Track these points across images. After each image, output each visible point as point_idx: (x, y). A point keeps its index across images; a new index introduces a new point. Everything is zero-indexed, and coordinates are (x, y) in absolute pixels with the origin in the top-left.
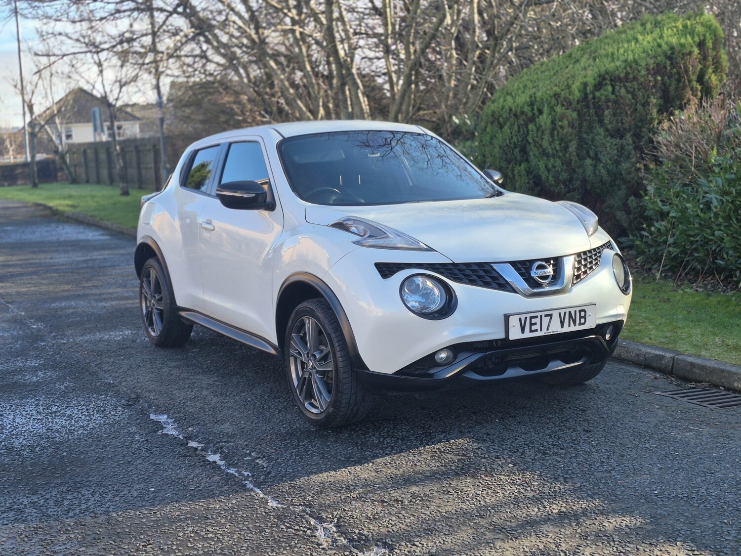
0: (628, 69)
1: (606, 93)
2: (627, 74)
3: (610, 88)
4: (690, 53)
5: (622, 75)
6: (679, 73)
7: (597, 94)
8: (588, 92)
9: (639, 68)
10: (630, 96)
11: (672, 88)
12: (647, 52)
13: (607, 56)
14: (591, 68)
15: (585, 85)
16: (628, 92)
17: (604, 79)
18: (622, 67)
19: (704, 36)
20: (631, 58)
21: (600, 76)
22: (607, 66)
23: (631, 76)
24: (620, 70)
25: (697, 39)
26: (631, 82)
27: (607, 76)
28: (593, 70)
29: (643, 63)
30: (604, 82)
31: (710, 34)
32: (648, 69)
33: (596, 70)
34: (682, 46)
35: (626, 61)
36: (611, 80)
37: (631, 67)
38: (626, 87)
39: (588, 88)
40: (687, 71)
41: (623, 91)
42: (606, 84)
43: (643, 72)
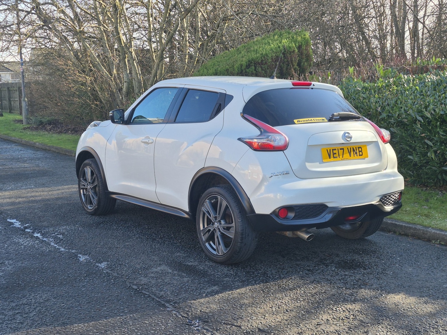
0: (263, 58)
1: (252, 70)
2: (262, 61)
3: (253, 67)
4: (294, 51)
5: (260, 61)
6: (288, 61)
7: (247, 70)
8: (243, 69)
9: (268, 58)
10: (263, 72)
11: (285, 69)
12: (273, 50)
13: (254, 51)
14: (245, 57)
15: (241, 65)
16: (262, 70)
17: (251, 63)
18: (260, 57)
19: (302, 43)
20: (264, 53)
21: (249, 61)
22: (253, 56)
23: (264, 62)
24: (259, 59)
25: (297, 44)
26: (264, 65)
27: (252, 61)
28: (246, 58)
29: (270, 56)
30: (251, 64)
31: (304, 42)
32: (272, 59)
33: (248, 58)
34: (290, 47)
35: (262, 54)
36: (255, 64)
37: (264, 57)
38: (261, 67)
39: (243, 67)
40: (292, 61)
41: (260, 69)
42: (252, 65)
43: (270, 60)
